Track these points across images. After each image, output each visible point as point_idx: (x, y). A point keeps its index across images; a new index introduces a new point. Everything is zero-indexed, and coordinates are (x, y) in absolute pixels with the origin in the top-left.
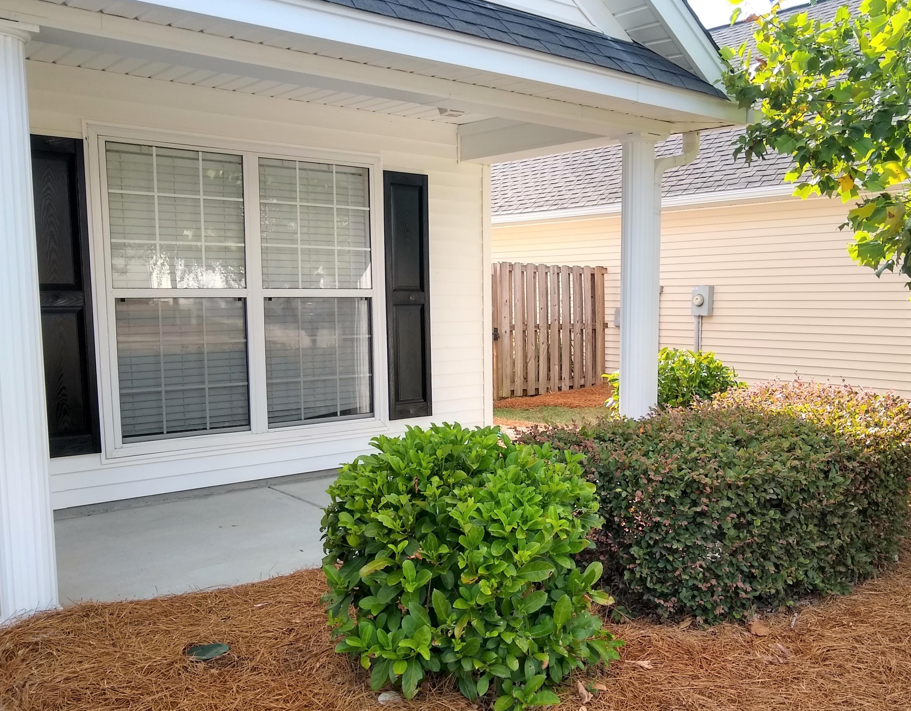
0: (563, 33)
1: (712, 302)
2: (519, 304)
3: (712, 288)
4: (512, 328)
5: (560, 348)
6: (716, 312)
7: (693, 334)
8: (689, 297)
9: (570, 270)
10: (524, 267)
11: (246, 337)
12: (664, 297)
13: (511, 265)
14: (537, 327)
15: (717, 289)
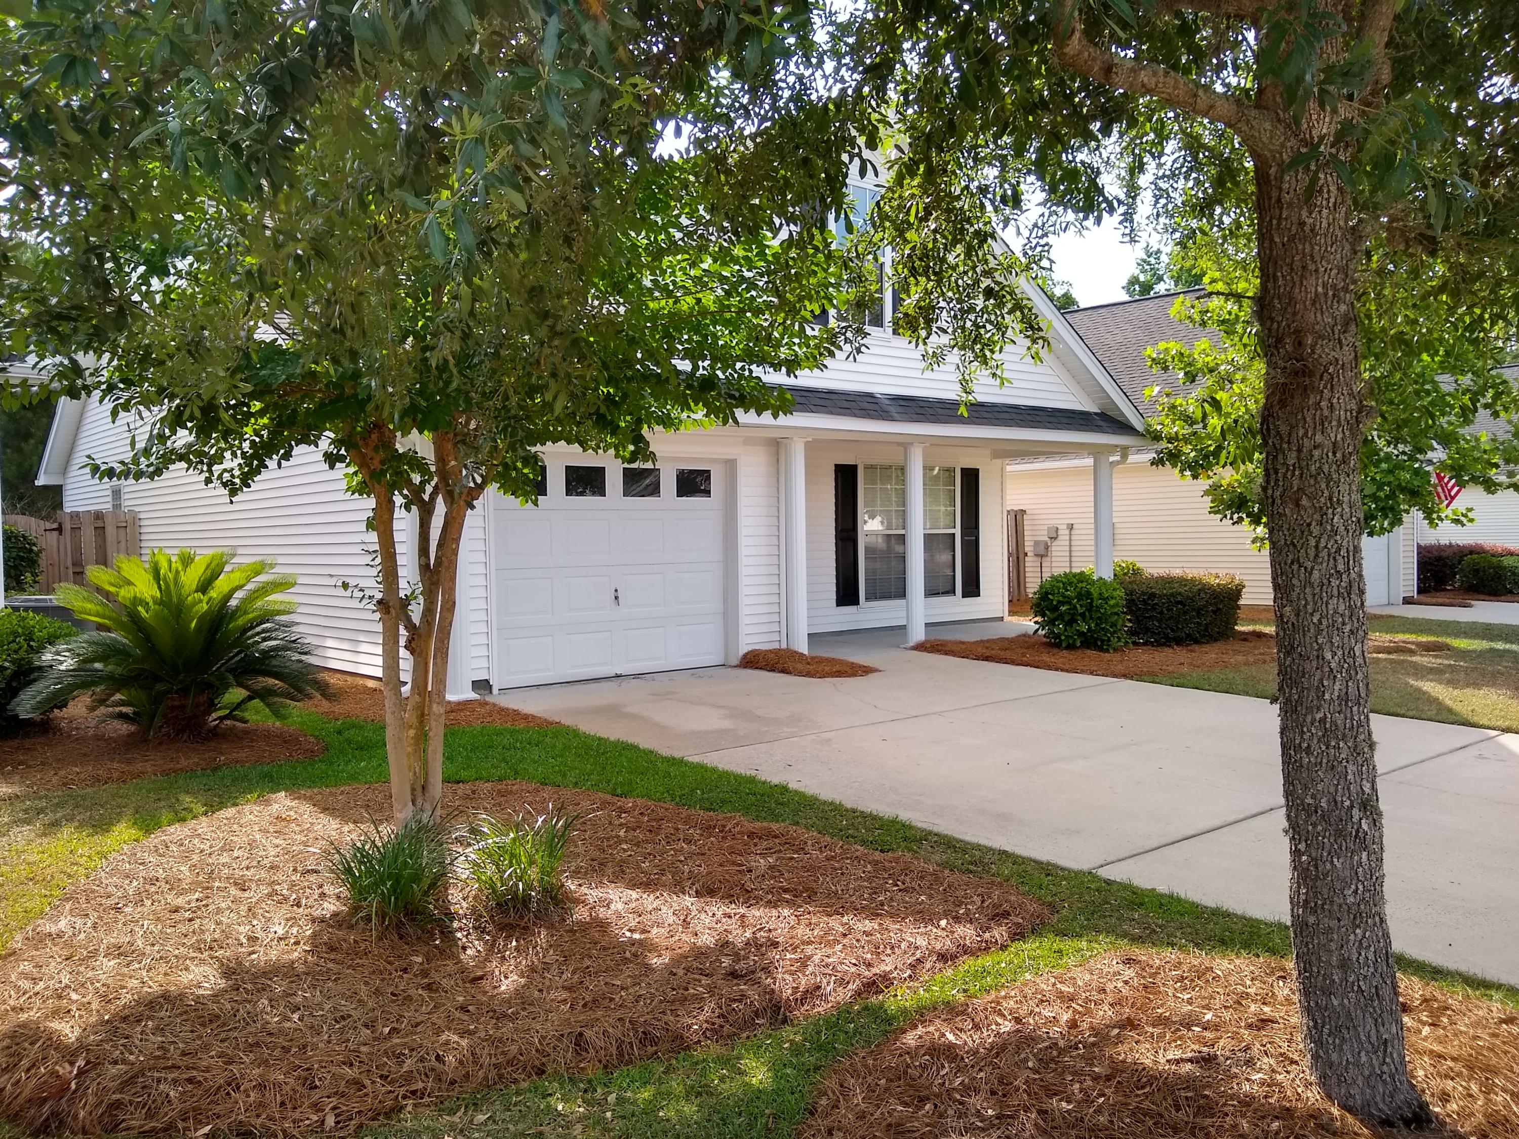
12: (1073, 532)
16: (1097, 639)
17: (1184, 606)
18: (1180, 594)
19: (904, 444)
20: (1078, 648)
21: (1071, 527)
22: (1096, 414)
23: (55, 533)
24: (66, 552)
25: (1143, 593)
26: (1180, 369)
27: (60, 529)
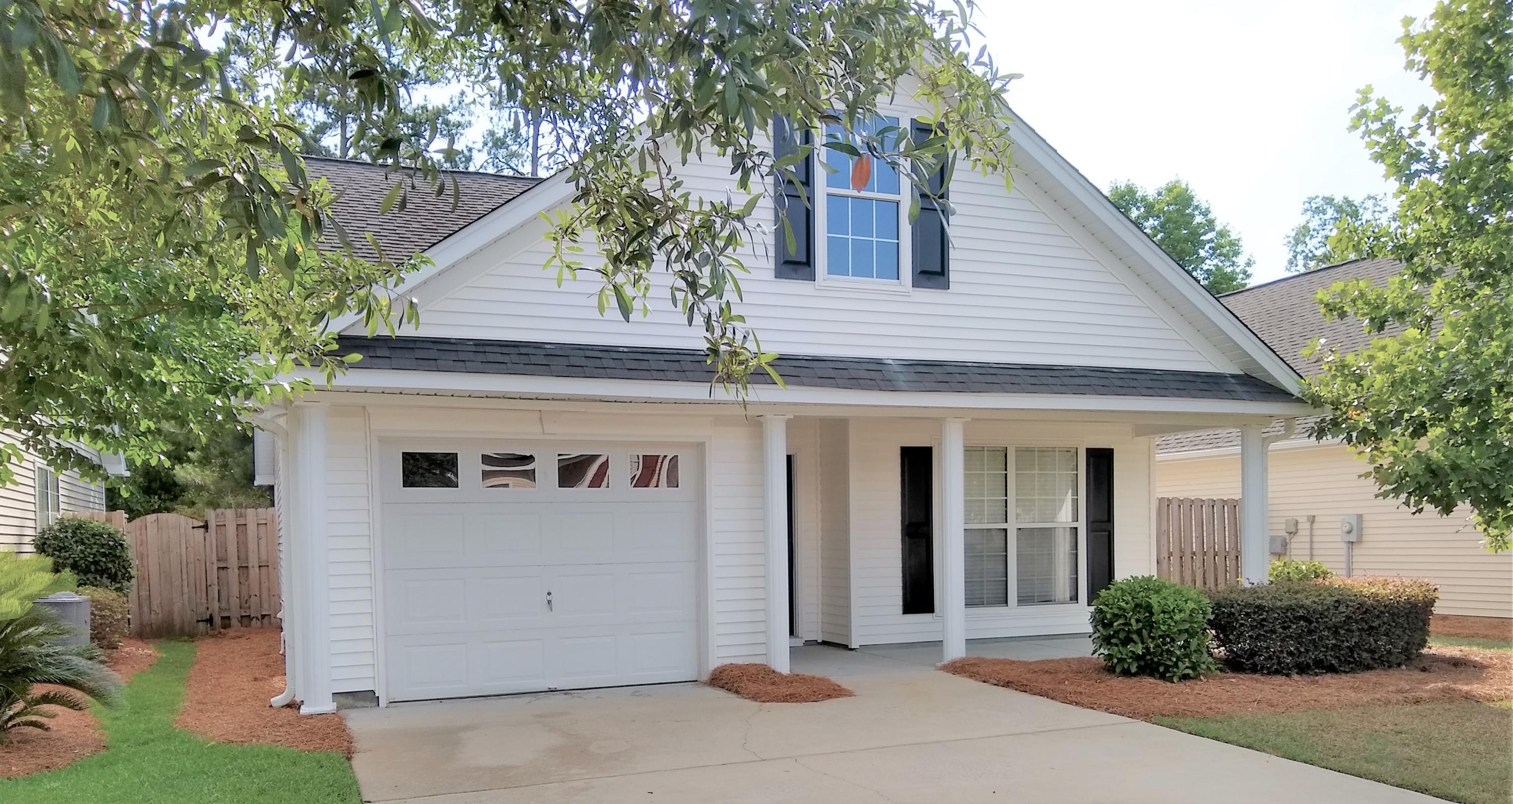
0: (1200, 380)
1: (1360, 529)
2: (1176, 534)
3: (1360, 517)
4: (1170, 554)
5: (1216, 569)
6: (1365, 538)
7: (1343, 559)
8: (1339, 525)
9: (1224, 502)
10: (1181, 501)
11: (1006, 551)
12: (1315, 526)
13: (1168, 500)
14: (1194, 553)
15: (1365, 517)
16: (1159, 664)
17: (1310, 622)
18: (1302, 606)
19: (937, 420)
20: (1135, 675)
21: (1312, 520)
22: (1233, 376)
23: (202, 530)
24: (211, 549)
25: (1247, 605)
26: (1364, 315)
27: (206, 527)
